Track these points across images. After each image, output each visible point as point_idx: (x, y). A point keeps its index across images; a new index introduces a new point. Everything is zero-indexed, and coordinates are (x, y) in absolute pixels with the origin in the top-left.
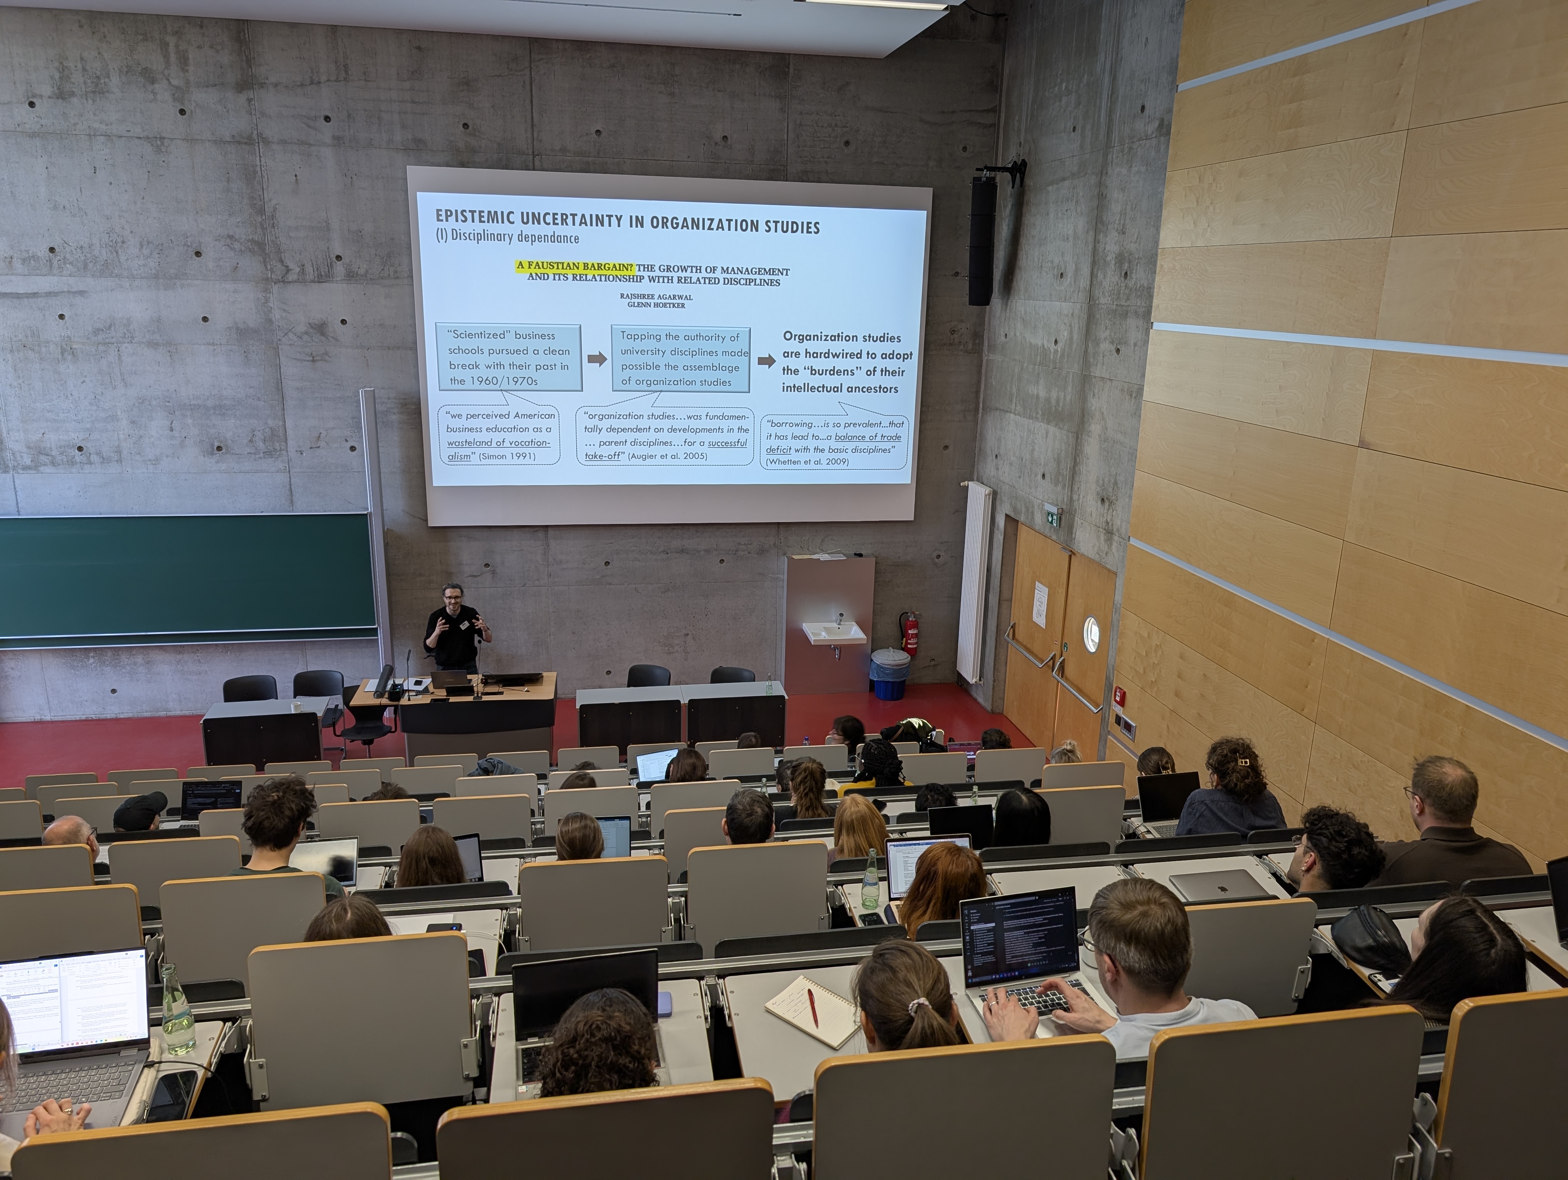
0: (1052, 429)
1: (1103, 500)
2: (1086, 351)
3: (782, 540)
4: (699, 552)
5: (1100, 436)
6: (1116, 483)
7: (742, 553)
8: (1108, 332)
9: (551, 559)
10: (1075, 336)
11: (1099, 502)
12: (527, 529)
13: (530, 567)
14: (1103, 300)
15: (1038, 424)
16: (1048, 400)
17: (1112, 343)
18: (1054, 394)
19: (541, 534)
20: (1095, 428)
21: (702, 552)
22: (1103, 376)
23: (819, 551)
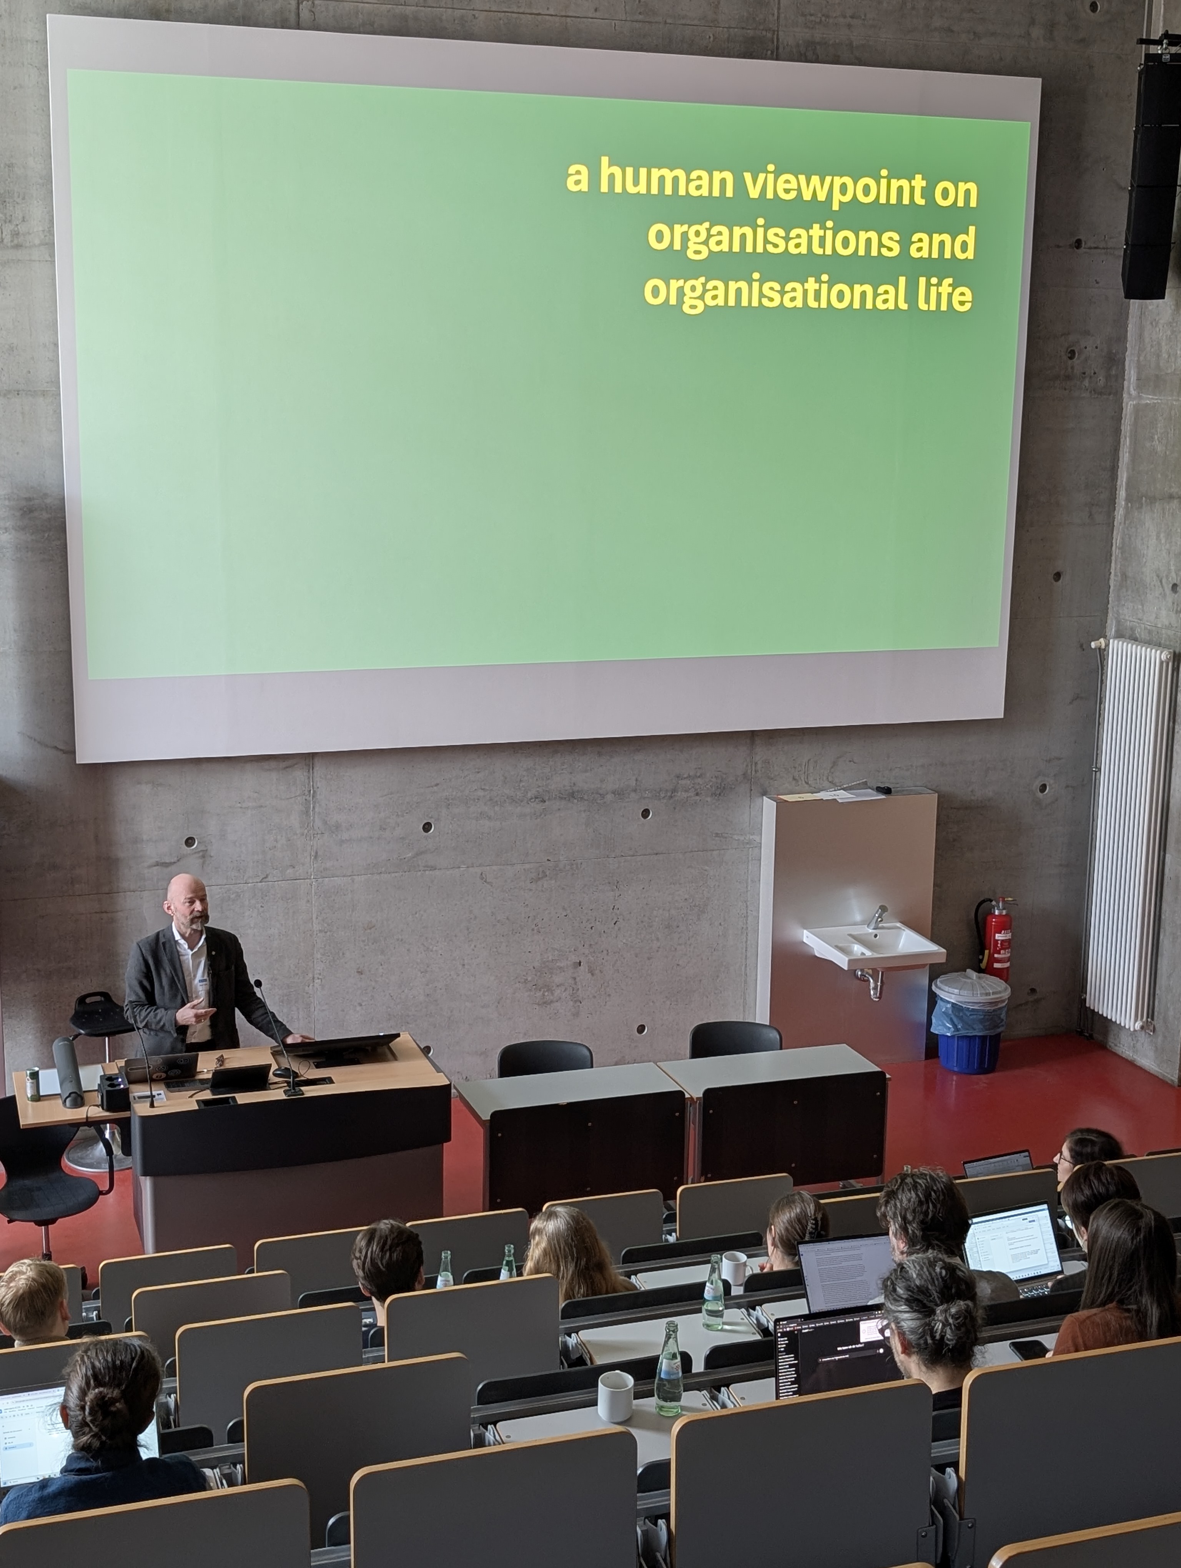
3: (759, 766)
4: (602, 796)
7: (685, 795)
9: (318, 823)
12: (273, 764)
13: (276, 841)
19: (299, 774)
21: (610, 797)
23: (826, 784)
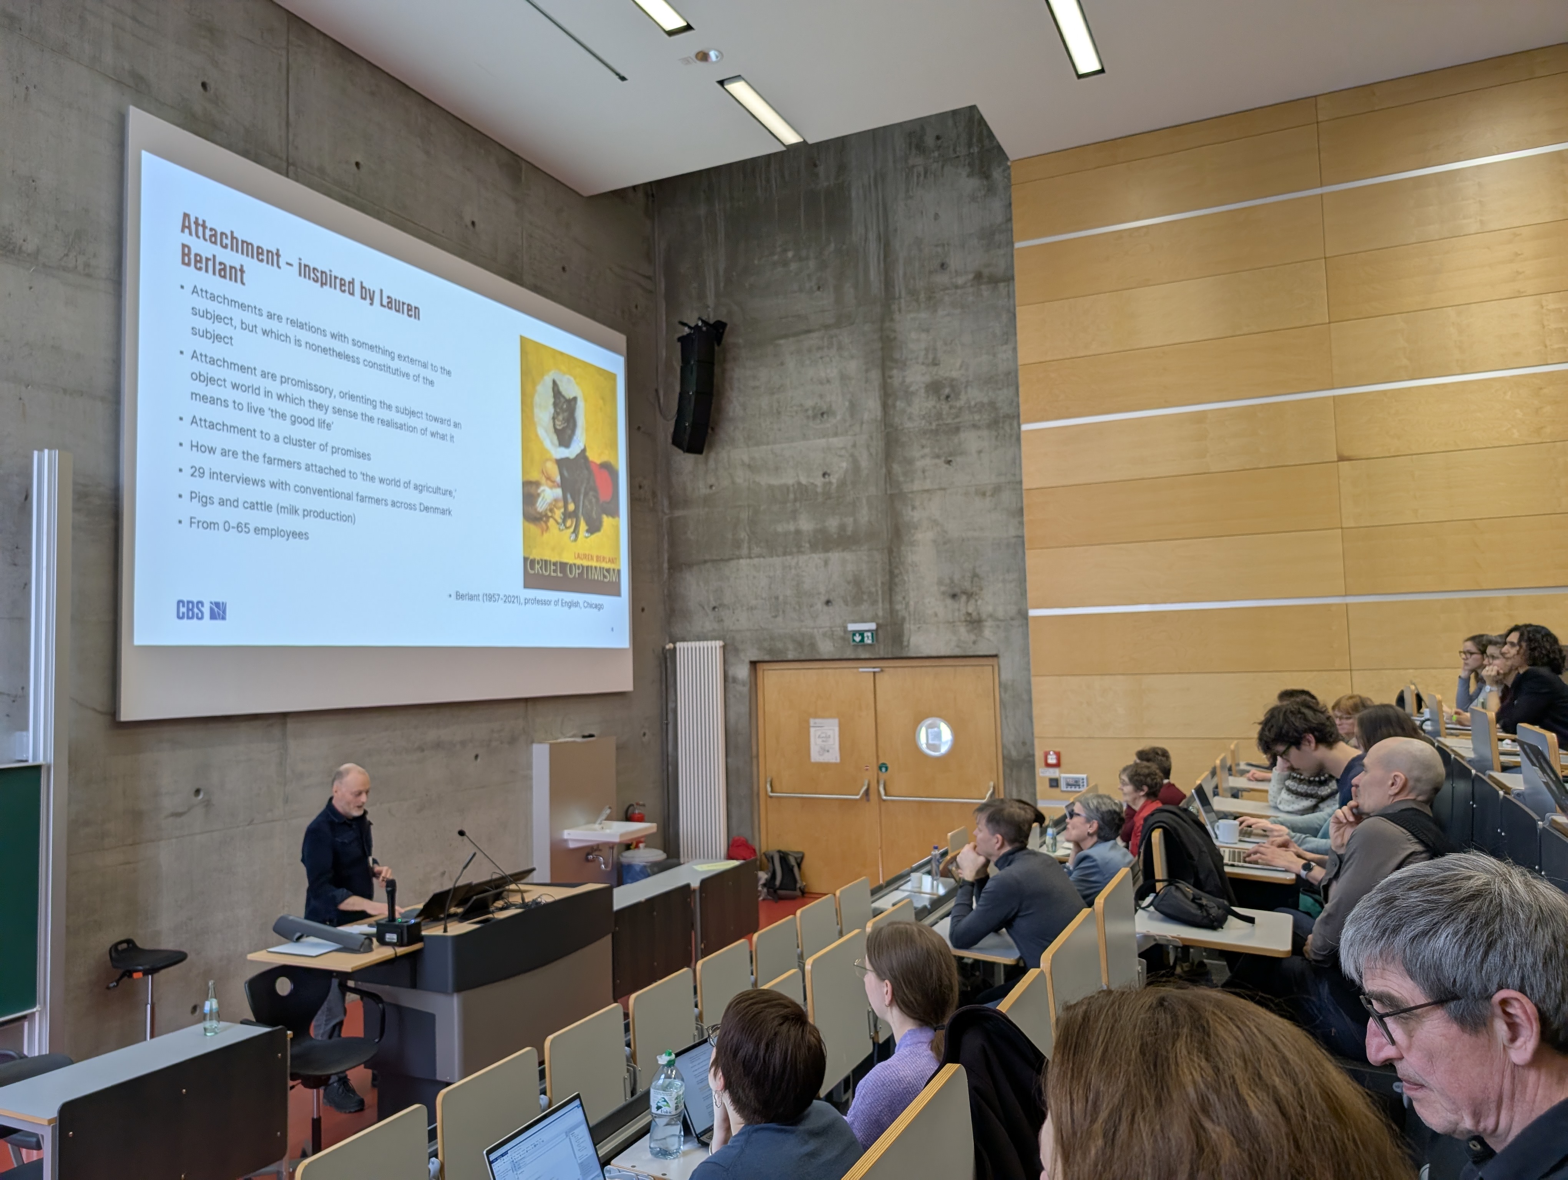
0: (835, 556)
1: (954, 596)
2: (889, 472)
4: (454, 745)
5: (934, 541)
6: (975, 575)
8: (927, 450)
10: (865, 463)
11: (949, 601)
14: (909, 425)
15: (802, 559)
16: (823, 531)
17: (938, 457)
18: (832, 524)
20: (924, 537)
21: (458, 746)
22: (926, 488)
